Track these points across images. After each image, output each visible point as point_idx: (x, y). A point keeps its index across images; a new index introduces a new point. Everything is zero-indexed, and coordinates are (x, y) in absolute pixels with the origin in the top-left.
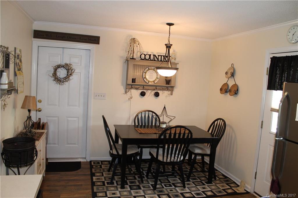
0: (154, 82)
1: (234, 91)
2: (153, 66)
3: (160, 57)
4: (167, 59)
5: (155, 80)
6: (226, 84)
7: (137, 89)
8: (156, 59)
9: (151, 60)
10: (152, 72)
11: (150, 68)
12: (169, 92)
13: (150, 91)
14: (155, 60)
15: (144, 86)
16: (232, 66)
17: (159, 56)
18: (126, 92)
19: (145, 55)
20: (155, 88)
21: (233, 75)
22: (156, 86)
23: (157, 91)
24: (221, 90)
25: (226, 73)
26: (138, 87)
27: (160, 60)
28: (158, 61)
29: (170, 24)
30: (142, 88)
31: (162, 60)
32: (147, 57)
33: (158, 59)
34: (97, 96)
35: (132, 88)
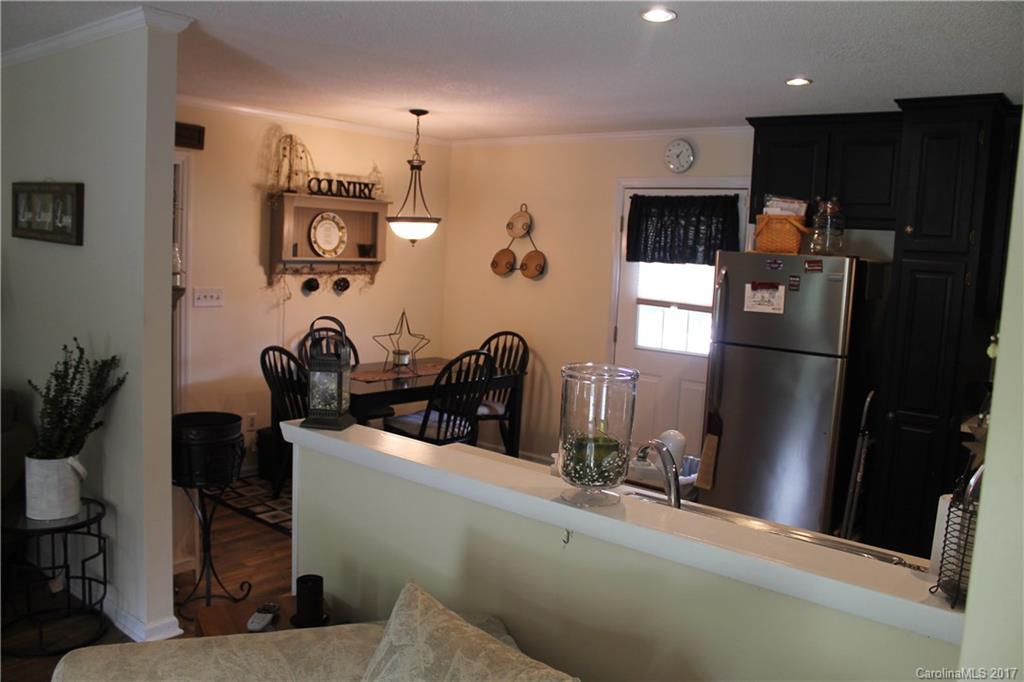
0: (336, 253)
1: (537, 267)
2: (332, 211)
3: (352, 187)
4: (366, 191)
5: (337, 247)
6: (506, 253)
7: (297, 272)
8: (344, 193)
9: (333, 195)
10: (328, 226)
11: (325, 215)
12: (367, 278)
13: (325, 277)
14: (341, 196)
15: (311, 263)
16: (524, 209)
17: (349, 183)
18: (270, 283)
19: (319, 181)
20: (335, 267)
21: (529, 230)
22: (338, 263)
23: (343, 276)
24: (494, 265)
25: (510, 226)
26: (299, 266)
27: (351, 193)
28: (348, 196)
29: (419, 113)
30: (306, 270)
31: (357, 194)
32: (324, 185)
33: (347, 191)
34: (202, 297)
35: (287, 269)
